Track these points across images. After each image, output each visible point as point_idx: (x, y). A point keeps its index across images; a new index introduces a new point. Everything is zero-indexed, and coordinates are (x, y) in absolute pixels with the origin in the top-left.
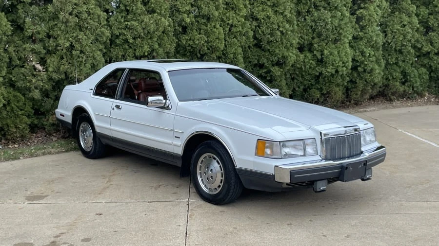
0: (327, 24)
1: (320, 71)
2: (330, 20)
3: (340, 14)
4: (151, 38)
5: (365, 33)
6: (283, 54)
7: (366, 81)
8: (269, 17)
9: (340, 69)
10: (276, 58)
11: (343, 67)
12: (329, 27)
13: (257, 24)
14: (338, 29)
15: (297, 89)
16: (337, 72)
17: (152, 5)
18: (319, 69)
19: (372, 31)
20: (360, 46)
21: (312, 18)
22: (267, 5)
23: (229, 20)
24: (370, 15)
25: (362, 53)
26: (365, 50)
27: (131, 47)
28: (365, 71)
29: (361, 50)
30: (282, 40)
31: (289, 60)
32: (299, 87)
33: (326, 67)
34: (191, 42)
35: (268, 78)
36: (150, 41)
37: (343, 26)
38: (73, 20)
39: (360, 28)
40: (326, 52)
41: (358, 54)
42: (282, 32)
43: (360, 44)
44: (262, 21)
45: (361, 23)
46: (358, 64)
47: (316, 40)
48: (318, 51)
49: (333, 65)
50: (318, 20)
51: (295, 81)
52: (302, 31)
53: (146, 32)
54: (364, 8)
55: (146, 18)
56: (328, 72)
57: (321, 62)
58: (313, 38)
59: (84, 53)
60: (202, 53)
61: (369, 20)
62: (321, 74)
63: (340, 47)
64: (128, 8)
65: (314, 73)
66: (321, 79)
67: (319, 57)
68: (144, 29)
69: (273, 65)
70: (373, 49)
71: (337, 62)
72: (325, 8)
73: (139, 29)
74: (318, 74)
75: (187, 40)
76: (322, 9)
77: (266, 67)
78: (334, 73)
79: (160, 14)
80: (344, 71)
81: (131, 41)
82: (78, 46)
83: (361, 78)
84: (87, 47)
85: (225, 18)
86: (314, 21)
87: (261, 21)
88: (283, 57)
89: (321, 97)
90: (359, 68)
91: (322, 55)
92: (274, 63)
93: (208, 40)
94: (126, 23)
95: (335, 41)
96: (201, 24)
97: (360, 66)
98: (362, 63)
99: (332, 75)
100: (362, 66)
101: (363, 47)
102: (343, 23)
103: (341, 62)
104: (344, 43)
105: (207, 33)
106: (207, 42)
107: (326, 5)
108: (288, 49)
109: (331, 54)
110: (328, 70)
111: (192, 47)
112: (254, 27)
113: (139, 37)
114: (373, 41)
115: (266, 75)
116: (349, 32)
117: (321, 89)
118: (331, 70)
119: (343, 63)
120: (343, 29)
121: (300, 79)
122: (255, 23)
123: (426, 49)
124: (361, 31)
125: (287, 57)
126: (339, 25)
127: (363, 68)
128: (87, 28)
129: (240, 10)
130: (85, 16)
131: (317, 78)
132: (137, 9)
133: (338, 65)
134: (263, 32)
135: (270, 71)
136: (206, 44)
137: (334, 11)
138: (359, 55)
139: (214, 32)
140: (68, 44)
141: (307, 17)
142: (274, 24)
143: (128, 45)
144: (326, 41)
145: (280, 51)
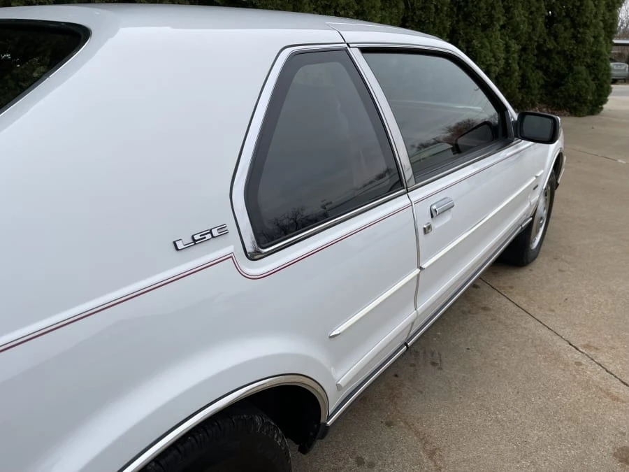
63: (492, 37)
123: (548, 46)
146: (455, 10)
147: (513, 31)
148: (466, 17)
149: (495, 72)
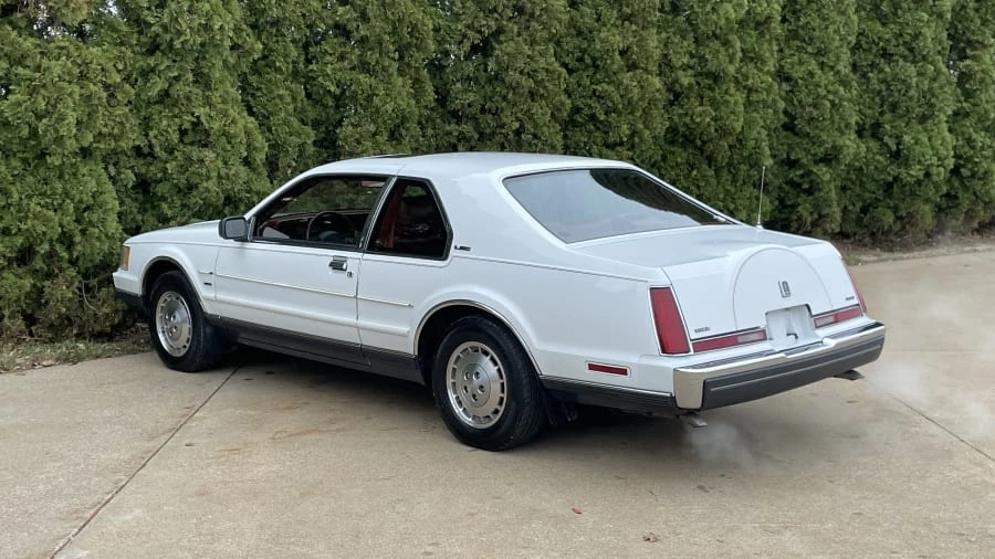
0: (909, 87)
1: (896, 174)
2: (915, 80)
3: (933, 68)
4: (632, 113)
5: (974, 105)
6: (834, 142)
7: (974, 193)
8: (811, 74)
9: (934, 170)
10: (822, 149)
11: (938, 166)
12: (912, 92)
13: (789, 88)
14: (928, 97)
15: (850, 208)
16: (928, 175)
17: (634, 57)
18: (893, 170)
19: (987, 102)
20: (965, 129)
21: (881, 76)
22: (806, 52)
23: (747, 80)
24: (983, 71)
25: (970, 142)
26: (974, 136)
27: (598, 129)
28: (973, 176)
29: (967, 136)
30: (832, 116)
31: (845, 153)
32: (854, 205)
33: (907, 166)
34: (688, 120)
35: (806, 186)
36: (630, 117)
37: (937, 91)
38: (528, 83)
39: (963, 95)
40: (907, 138)
41: (961, 143)
42: (833, 103)
43: (965, 125)
44: (800, 82)
45: (967, 86)
46: (962, 162)
47: (888, 116)
48: (890, 136)
49: (920, 162)
50: (893, 80)
51: (849, 192)
52: (861, 101)
53: (626, 102)
54: (974, 58)
55: (626, 78)
56: (912, 176)
57: (896, 156)
58: (882, 114)
59: (539, 139)
60: (704, 138)
61: (982, 81)
62: (896, 179)
63: (933, 130)
64: (598, 62)
65: (882, 177)
66: (896, 189)
67: (894, 148)
68: (621, 96)
69: (816, 162)
70: (989, 134)
71: (927, 157)
72: (905, 58)
73: (616, 97)
74: (890, 179)
75: (680, 116)
76: (901, 60)
77: (802, 166)
78: (922, 178)
79: (646, 70)
80: (940, 174)
81: (602, 117)
82: (528, 126)
83: (966, 189)
85: (740, 78)
86: (884, 81)
87: (797, 82)
88: (834, 147)
89: (895, 222)
90: (963, 170)
91: (898, 144)
92: (817, 158)
93: (716, 116)
94: (594, 87)
95: (923, 119)
96: (705, 87)
97: (964, 166)
98: (969, 159)
99: (919, 182)
100: (970, 166)
101: (971, 130)
102: (936, 85)
103: (935, 158)
104: (939, 122)
105: (714, 103)
106: (715, 119)
107: (907, 53)
108: (842, 133)
109: (916, 143)
110: (911, 172)
111: (689, 128)
112: (783, 94)
113: (615, 111)
114: (988, 119)
115: (801, 181)
116: (948, 103)
117: (895, 209)
118: (916, 171)
119: (939, 159)
120: (937, 97)
121: (858, 190)
122: (785, 86)
124: (966, 101)
125: (841, 148)
126: (930, 89)
127: (971, 170)
128: (542, 96)
129: (764, 62)
130: (542, 75)
131: (889, 187)
132: (613, 63)
133: (929, 162)
134: (800, 102)
135: (810, 173)
136: (713, 123)
137: (920, 64)
138: (963, 146)
139: (727, 102)
140: (516, 125)
141: (871, 75)
142: (820, 86)
143: (594, 125)
144: (906, 119)
145: (829, 138)
146: (877, 99)
147: (979, 121)
148: (894, 107)
149: (939, 174)
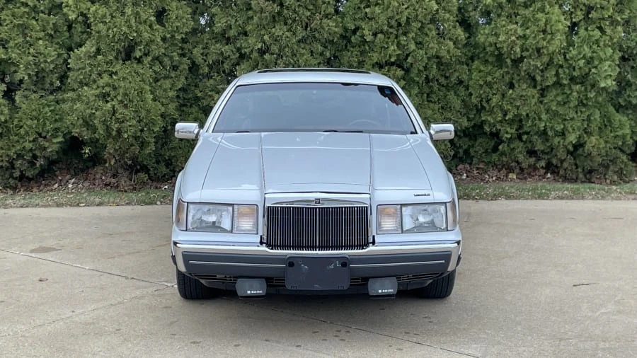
4: (405, 34)
60: (513, 57)
81: (369, 38)
84: (287, 49)
93: (525, 36)
96: (519, 5)
105: (524, 25)
113: (382, 32)
